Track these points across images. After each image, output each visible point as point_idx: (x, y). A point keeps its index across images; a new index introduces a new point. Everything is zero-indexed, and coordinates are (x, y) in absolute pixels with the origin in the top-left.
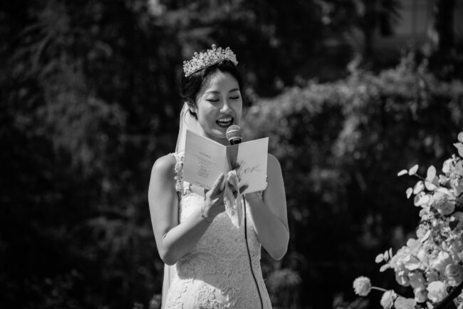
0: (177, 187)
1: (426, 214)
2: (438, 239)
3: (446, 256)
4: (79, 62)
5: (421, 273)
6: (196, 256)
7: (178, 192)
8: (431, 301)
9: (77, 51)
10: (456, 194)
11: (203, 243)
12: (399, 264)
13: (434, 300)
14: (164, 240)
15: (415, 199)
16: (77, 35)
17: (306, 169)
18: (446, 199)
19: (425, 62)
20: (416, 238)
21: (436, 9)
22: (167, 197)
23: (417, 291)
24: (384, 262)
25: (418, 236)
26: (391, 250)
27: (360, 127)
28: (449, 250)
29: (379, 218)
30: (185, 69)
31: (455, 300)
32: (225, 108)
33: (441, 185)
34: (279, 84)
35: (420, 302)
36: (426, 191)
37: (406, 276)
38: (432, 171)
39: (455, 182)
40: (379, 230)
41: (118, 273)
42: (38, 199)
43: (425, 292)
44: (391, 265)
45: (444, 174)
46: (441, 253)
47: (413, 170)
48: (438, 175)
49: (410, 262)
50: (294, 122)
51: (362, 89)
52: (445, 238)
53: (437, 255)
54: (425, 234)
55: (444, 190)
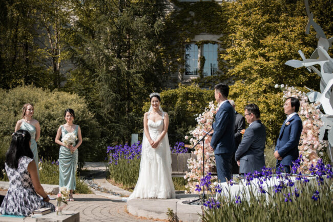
1: (199, 123)
2: (201, 128)
5: (198, 135)
12: (194, 133)
13: (200, 138)
15: (197, 120)
18: (203, 120)
21: (199, 69)
23: (197, 138)
25: (198, 127)
26: (192, 130)
27: (181, 101)
28: (203, 130)
33: (202, 118)
35: (197, 140)
36: (199, 119)
37: (195, 135)
39: (204, 117)
44: (192, 133)
47: (197, 115)
48: (201, 115)
49: (196, 132)
50: (165, 99)
51: (182, 91)
53: (201, 131)
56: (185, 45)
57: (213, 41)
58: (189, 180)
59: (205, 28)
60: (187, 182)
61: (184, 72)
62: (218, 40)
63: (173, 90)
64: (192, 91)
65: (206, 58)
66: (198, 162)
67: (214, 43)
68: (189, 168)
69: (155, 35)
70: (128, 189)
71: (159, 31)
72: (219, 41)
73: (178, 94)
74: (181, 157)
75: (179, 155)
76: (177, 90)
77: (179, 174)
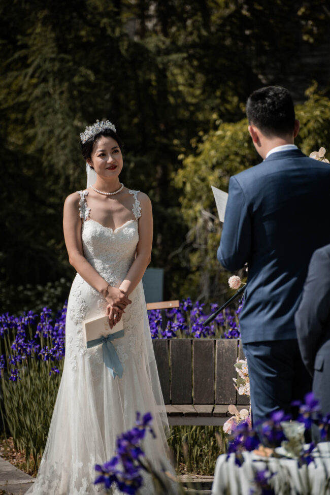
0: (80, 215)
4: (66, 85)
7: (82, 218)
9: (62, 75)
16: (62, 60)
30: (82, 138)
51: (317, 113)
73: (302, 124)
74: (226, 352)
75: (218, 346)
76: (302, 109)
77: (215, 417)
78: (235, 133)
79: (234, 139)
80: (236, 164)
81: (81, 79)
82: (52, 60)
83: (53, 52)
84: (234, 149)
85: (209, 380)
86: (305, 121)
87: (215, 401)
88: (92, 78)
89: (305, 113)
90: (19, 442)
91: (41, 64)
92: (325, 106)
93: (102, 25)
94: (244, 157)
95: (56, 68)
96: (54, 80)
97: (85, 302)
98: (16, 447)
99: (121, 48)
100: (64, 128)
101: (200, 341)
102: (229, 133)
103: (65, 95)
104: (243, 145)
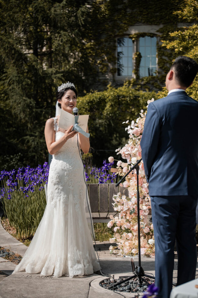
1: (131, 136)
2: (135, 144)
3: (137, 149)
4: (20, 85)
5: (130, 155)
6: (60, 152)
8: (132, 164)
9: (19, 82)
10: (140, 129)
11: (63, 148)
12: (123, 152)
13: (133, 163)
14: (50, 146)
15: (128, 131)
16: (19, 77)
17: (94, 120)
18: (137, 131)
19: (132, 85)
20: (128, 144)
21: (134, 68)
22: (51, 132)
23: (128, 160)
24: (118, 152)
25: (129, 143)
26: (120, 148)
27: (111, 106)
28: (138, 147)
29: (118, 135)
31: (139, 164)
32: (71, 101)
33: (136, 127)
34: (85, 92)
35: (129, 164)
36: (131, 129)
37: (125, 156)
38: (133, 122)
39: (140, 126)
40: (118, 139)
41: (34, 154)
42: (8, 130)
43: (130, 161)
44: (120, 152)
45: (136, 123)
46: (135, 149)
47: (127, 122)
48: (135, 123)
49: (126, 151)
50: (90, 104)
51: (112, 93)
52: (137, 144)
53: (134, 149)
54: (131, 142)
55: (136, 128)
56: (116, 39)
57: (151, 34)
58: (115, 229)
59: (141, 18)
60: (113, 232)
61: (115, 72)
62: (158, 31)
63: (101, 93)
64: (124, 93)
65: (142, 55)
66: (130, 200)
67: (152, 35)
68: (115, 209)
69: (79, 26)
70: (23, 240)
71: (83, 20)
72: (158, 33)
73: (106, 97)
74: (103, 189)
75: (100, 187)
76: (106, 92)
77: (101, 219)
78: (83, 100)
79: (82, 103)
80: (84, 112)
81: (26, 83)
82: (16, 76)
83: (16, 74)
84: (82, 106)
85: (96, 202)
86: (107, 96)
87: (99, 211)
88: (30, 82)
89: (108, 93)
90: (12, 223)
91: (12, 78)
92: (114, 91)
93: (33, 64)
94: (86, 109)
95: (17, 79)
96: (16, 84)
97: (58, 173)
98: (10, 225)
99: (40, 72)
100: (20, 100)
101: (92, 185)
102: (81, 100)
103: (20, 88)
104: (86, 105)
